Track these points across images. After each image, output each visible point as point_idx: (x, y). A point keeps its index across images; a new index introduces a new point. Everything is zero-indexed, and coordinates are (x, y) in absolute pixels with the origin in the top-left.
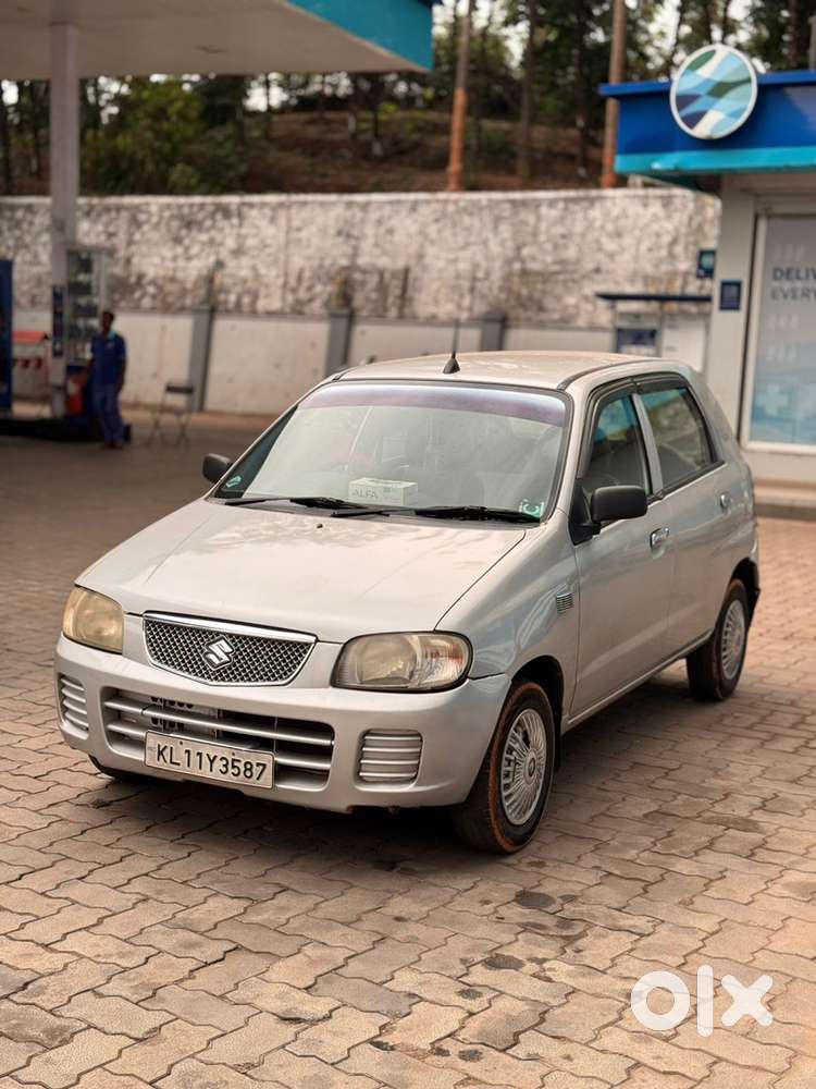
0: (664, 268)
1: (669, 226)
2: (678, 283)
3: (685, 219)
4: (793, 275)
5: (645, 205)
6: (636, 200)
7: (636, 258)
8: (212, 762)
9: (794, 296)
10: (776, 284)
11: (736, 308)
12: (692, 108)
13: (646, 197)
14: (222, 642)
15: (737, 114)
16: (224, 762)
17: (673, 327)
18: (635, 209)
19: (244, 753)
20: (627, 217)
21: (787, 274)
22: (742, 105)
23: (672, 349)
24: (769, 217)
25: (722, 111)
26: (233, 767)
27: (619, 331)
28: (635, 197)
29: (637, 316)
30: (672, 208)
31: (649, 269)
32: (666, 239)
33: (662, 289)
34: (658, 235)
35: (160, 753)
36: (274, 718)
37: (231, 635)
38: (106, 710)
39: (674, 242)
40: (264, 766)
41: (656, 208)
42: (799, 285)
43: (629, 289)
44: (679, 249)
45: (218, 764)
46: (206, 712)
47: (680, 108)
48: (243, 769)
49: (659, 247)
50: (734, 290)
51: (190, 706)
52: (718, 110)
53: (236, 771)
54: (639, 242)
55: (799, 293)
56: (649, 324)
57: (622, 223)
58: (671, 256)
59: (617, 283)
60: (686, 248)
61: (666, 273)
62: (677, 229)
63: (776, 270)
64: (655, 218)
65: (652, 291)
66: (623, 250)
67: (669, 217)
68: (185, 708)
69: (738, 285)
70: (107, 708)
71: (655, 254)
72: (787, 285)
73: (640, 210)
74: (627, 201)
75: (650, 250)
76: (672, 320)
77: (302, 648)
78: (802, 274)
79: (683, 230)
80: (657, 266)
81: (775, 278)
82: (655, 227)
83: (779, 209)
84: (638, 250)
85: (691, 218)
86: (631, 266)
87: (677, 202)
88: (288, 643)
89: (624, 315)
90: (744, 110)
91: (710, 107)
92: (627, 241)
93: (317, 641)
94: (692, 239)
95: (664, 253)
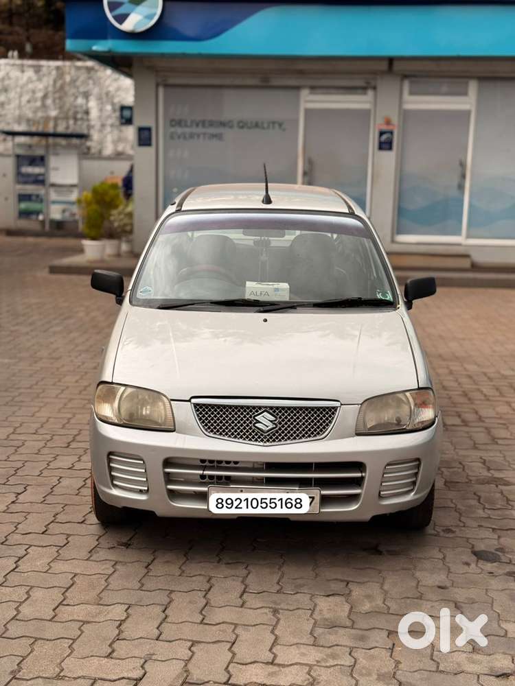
0: (40, 114)
1: (41, 86)
2: (51, 124)
3: (51, 82)
4: (183, 123)
5: (23, 71)
6: (15, 67)
7: (20, 107)
9: (185, 138)
10: (173, 130)
11: (149, 144)
12: (119, 11)
13: (22, 65)
14: (265, 413)
15: (150, 17)
17: (57, 154)
18: (15, 73)
20: (9, 78)
21: (179, 123)
22: (153, 11)
23: (56, 169)
24: (166, 86)
25: (140, 14)
27: (18, 156)
28: (13, 65)
29: (30, 146)
30: (41, 73)
31: (30, 115)
32: (40, 95)
33: (40, 129)
34: (34, 92)
36: (311, 464)
37: (271, 408)
38: (167, 475)
39: (45, 97)
41: (30, 73)
42: (187, 130)
43: (17, 128)
44: (49, 102)
46: (250, 466)
47: (111, 10)
49: (36, 101)
50: (146, 133)
51: (236, 463)
52: (136, 13)
54: (21, 96)
55: (187, 136)
56: (40, 152)
57: (7, 82)
58: (44, 106)
59: (8, 124)
60: (54, 101)
61: (42, 117)
62: (46, 88)
63: (172, 120)
64: (30, 81)
65: (34, 129)
66: (9, 101)
67: (40, 80)
68: (232, 465)
69: (149, 129)
70: (168, 474)
71: (32, 104)
72: (179, 130)
73: (18, 74)
74: (8, 68)
75: (29, 101)
76: (56, 150)
77: (330, 411)
78: (189, 123)
79: (50, 89)
80: (35, 112)
81: (172, 126)
82: (31, 86)
83: (171, 81)
84: (20, 102)
85: (55, 82)
86: (17, 112)
87: (44, 70)
88: (318, 409)
89: (20, 145)
90: (155, 14)
91: (132, 11)
92: (12, 95)
93: (341, 404)
94: (57, 95)
95: (39, 104)
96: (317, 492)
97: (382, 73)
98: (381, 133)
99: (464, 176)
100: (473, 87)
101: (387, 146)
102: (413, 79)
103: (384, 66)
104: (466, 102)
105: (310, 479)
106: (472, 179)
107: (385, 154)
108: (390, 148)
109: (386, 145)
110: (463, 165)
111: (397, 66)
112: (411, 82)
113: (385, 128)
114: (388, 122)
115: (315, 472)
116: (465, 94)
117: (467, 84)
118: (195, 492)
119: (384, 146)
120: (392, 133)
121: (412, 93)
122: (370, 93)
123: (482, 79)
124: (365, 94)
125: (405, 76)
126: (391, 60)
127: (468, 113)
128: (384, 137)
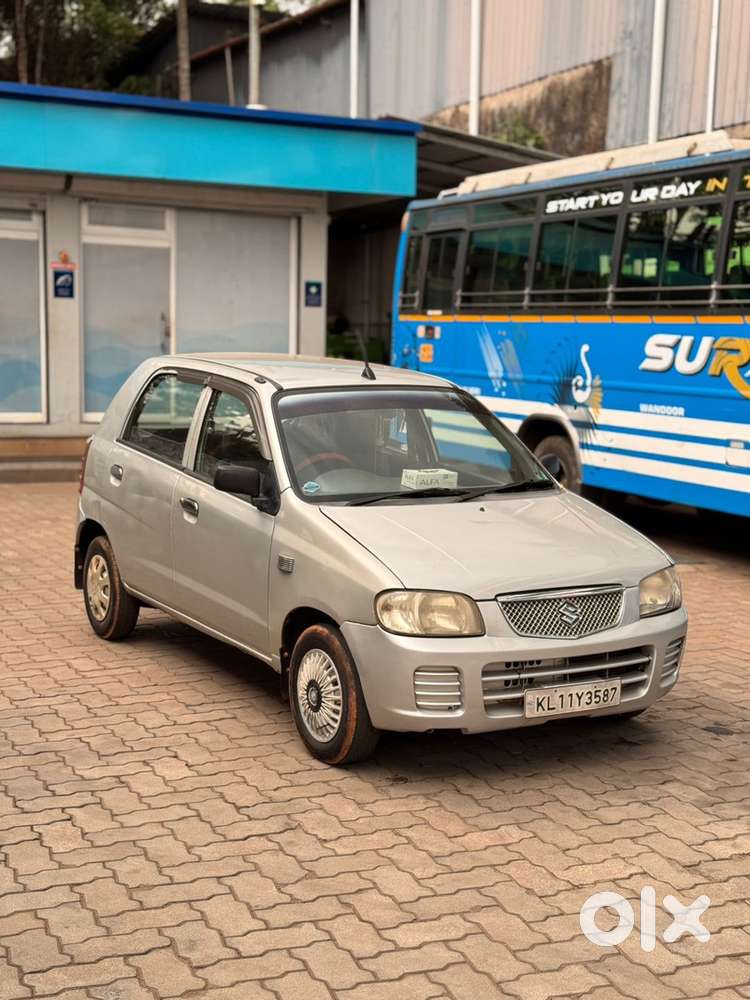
8: (580, 698)
14: (567, 605)
16: (589, 695)
19: (603, 685)
26: (596, 696)
35: (539, 704)
36: (605, 654)
37: (571, 598)
40: (615, 689)
45: (585, 699)
48: (602, 696)
51: (539, 662)
53: (597, 699)
68: (535, 665)
77: (618, 596)
88: (608, 595)
93: (624, 588)
96: (617, 683)
97: (54, 193)
98: (57, 275)
99: (167, 334)
100: (170, 218)
101: (67, 292)
102: (93, 203)
103: (60, 184)
104: (164, 236)
105: (604, 670)
106: (177, 338)
107: (63, 302)
108: (71, 295)
109: (65, 290)
110: (164, 318)
111: (76, 186)
112: (90, 208)
113: (61, 267)
114: (65, 260)
115: (610, 661)
116: (162, 227)
117: (163, 213)
118: (498, 701)
119: (61, 291)
120: (71, 274)
121: (91, 222)
122: (36, 219)
123: (181, 209)
124: (30, 219)
125: (84, 200)
126: (70, 178)
127: (166, 252)
128: (61, 280)
